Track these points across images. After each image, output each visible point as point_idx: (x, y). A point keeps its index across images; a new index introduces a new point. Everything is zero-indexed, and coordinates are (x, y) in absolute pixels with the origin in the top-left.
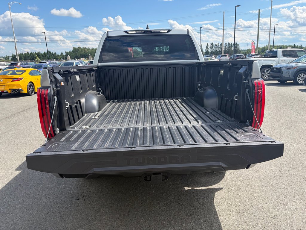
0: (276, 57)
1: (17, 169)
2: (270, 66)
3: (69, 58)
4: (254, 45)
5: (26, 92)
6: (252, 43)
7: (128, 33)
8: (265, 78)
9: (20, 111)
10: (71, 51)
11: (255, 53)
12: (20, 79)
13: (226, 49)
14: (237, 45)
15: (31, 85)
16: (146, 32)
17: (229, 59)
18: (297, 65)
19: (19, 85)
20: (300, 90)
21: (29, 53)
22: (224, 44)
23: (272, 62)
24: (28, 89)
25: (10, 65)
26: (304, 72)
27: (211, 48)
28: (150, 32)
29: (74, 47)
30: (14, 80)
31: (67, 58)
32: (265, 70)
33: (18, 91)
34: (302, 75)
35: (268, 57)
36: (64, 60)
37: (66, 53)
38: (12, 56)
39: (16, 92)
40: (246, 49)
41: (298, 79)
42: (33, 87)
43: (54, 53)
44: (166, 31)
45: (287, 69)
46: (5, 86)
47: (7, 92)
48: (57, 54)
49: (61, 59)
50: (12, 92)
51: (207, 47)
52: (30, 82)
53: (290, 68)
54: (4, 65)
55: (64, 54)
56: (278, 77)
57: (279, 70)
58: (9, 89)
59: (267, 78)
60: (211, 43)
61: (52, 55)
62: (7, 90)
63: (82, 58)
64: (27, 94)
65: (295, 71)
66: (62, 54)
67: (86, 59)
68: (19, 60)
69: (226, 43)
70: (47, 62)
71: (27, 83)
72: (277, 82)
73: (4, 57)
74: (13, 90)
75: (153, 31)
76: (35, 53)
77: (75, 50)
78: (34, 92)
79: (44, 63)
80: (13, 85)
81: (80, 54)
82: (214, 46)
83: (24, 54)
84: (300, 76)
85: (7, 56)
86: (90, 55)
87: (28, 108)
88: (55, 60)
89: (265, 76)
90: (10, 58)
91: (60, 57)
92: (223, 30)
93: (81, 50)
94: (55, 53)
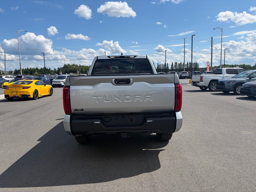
0: (221, 74)
1: (38, 140)
2: (216, 81)
3: (61, 73)
4: (209, 64)
5: (32, 97)
6: (207, 63)
7: (110, 58)
8: (214, 89)
9: (30, 109)
10: (63, 67)
11: (210, 71)
12: (29, 87)
13: (187, 67)
14: (197, 65)
15: (36, 92)
16: (121, 57)
17: (189, 75)
18: (236, 80)
19: (27, 92)
20: (237, 98)
21: (29, 69)
22: (186, 63)
23: (219, 77)
24: (34, 95)
25: (16, 78)
26: (240, 85)
27: (175, 66)
28: (124, 57)
29: (65, 64)
30: (24, 88)
31: (59, 73)
32: (213, 83)
33: (26, 96)
34: (240, 87)
35: (215, 74)
36: (57, 75)
37: (58, 68)
38: (15, 71)
39: (25, 96)
40: (205, 67)
41: (237, 90)
42: (37, 93)
43: (48, 69)
44: (133, 57)
45: (228, 83)
46: (17, 92)
47: (18, 97)
48: (51, 70)
49: (54, 74)
50: (22, 96)
51: (172, 66)
52: (35, 90)
53: (230, 82)
54: (11, 77)
55: (57, 70)
56: (222, 88)
57: (222, 83)
58: (20, 95)
59: (215, 90)
60: (175, 62)
61: (47, 70)
62: (19, 95)
63: (71, 73)
64: (33, 99)
65: (234, 84)
66: (55, 69)
67: (74, 73)
68: (22, 74)
69: (188, 63)
70: (45, 76)
71: (33, 91)
72: (222, 92)
73: (8, 71)
74: (23, 95)
75: (125, 57)
76: (33, 68)
77: (65, 66)
78: (37, 97)
79: (43, 77)
80: (23, 92)
81: (69, 70)
82: (178, 64)
83: (24, 69)
84: (238, 88)
85: (11, 71)
86: (78, 70)
87: (35, 107)
88: (49, 74)
89: (213, 88)
90: (13, 73)
91: (53, 72)
92: (184, 52)
93: (70, 67)
94: (50, 69)
